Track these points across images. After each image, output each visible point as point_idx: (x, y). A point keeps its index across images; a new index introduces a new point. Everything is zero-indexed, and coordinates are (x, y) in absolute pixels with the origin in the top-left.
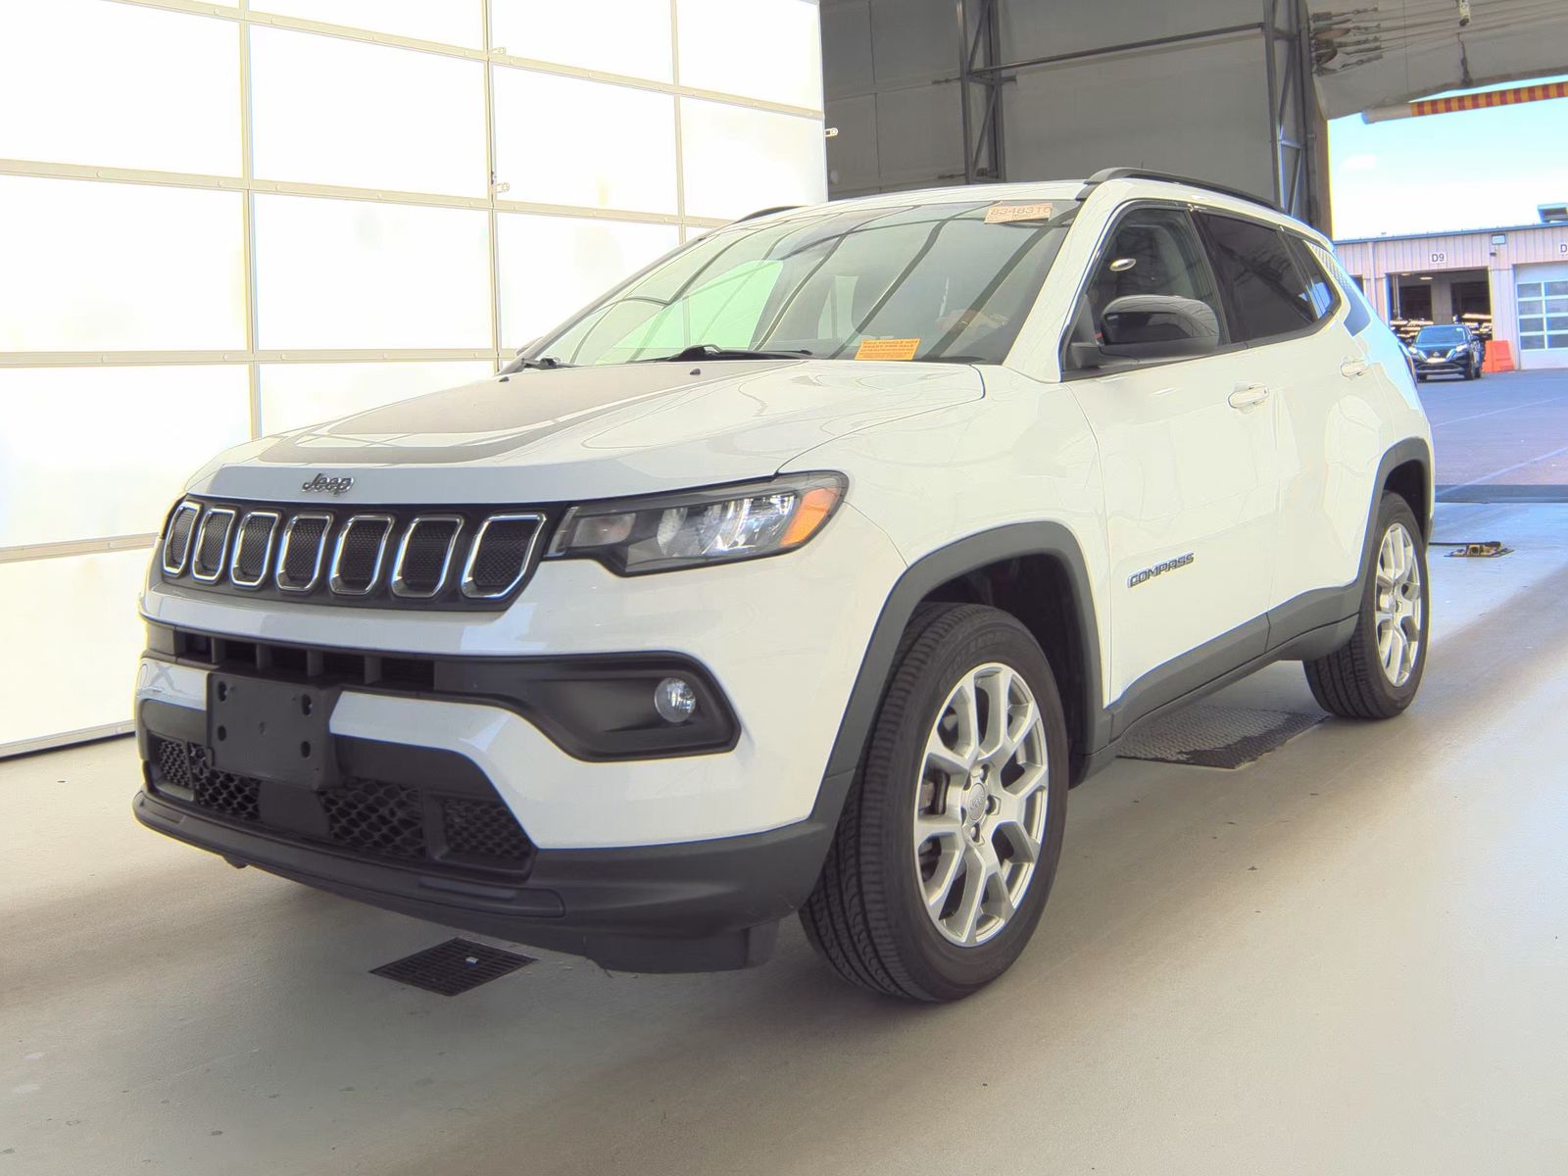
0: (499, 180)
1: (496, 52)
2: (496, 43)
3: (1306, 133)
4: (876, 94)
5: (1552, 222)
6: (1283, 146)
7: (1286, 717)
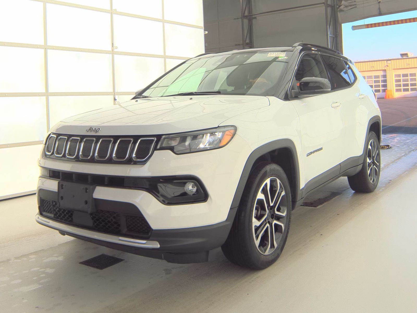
0: (115, 45)
1: (113, 10)
2: (114, 8)
3: (336, 32)
4: (218, 22)
5: (404, 57)
6: (329, 36)
7: (331, 193)
